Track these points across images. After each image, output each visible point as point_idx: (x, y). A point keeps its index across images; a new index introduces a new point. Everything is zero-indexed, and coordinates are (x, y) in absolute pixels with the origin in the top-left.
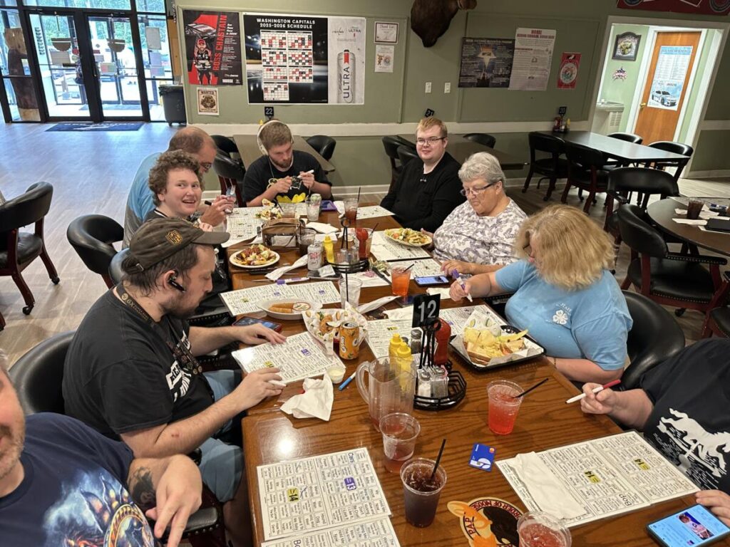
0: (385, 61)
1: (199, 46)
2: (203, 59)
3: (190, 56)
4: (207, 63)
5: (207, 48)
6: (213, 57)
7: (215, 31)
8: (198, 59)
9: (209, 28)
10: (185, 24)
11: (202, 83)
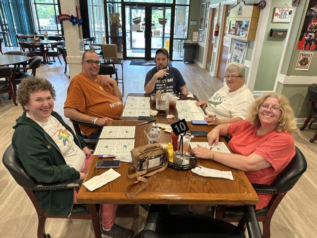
1: (312, 23)
2: (312, 32)
3: (304, 31)
4: (313, 35)
8: (308, 33)
10: (309, 8)
11: (306, 49)
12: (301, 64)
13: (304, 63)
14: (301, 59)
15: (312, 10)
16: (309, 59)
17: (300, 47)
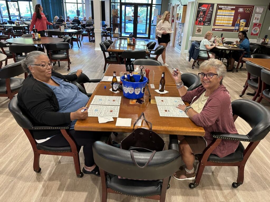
0: (257, 19)
1: (201, 14)
2: (201, 17)
3: (197, 16)
4: (202, 19)
5: (203, 14)
6: (204, 17)
7: (206, 9)
8: (199, 17)
9: (205, 8)
10: (198, 7)
11: (199, 24)
12: (198, 32)
13: (199, 31)
14: (198, 29)
15: (200, 8)
16: (201, 29)
17: (196, 24)
